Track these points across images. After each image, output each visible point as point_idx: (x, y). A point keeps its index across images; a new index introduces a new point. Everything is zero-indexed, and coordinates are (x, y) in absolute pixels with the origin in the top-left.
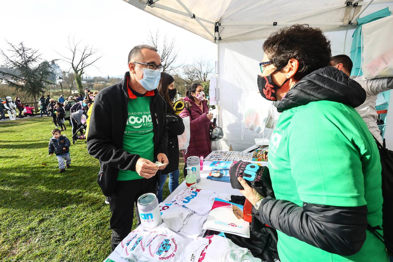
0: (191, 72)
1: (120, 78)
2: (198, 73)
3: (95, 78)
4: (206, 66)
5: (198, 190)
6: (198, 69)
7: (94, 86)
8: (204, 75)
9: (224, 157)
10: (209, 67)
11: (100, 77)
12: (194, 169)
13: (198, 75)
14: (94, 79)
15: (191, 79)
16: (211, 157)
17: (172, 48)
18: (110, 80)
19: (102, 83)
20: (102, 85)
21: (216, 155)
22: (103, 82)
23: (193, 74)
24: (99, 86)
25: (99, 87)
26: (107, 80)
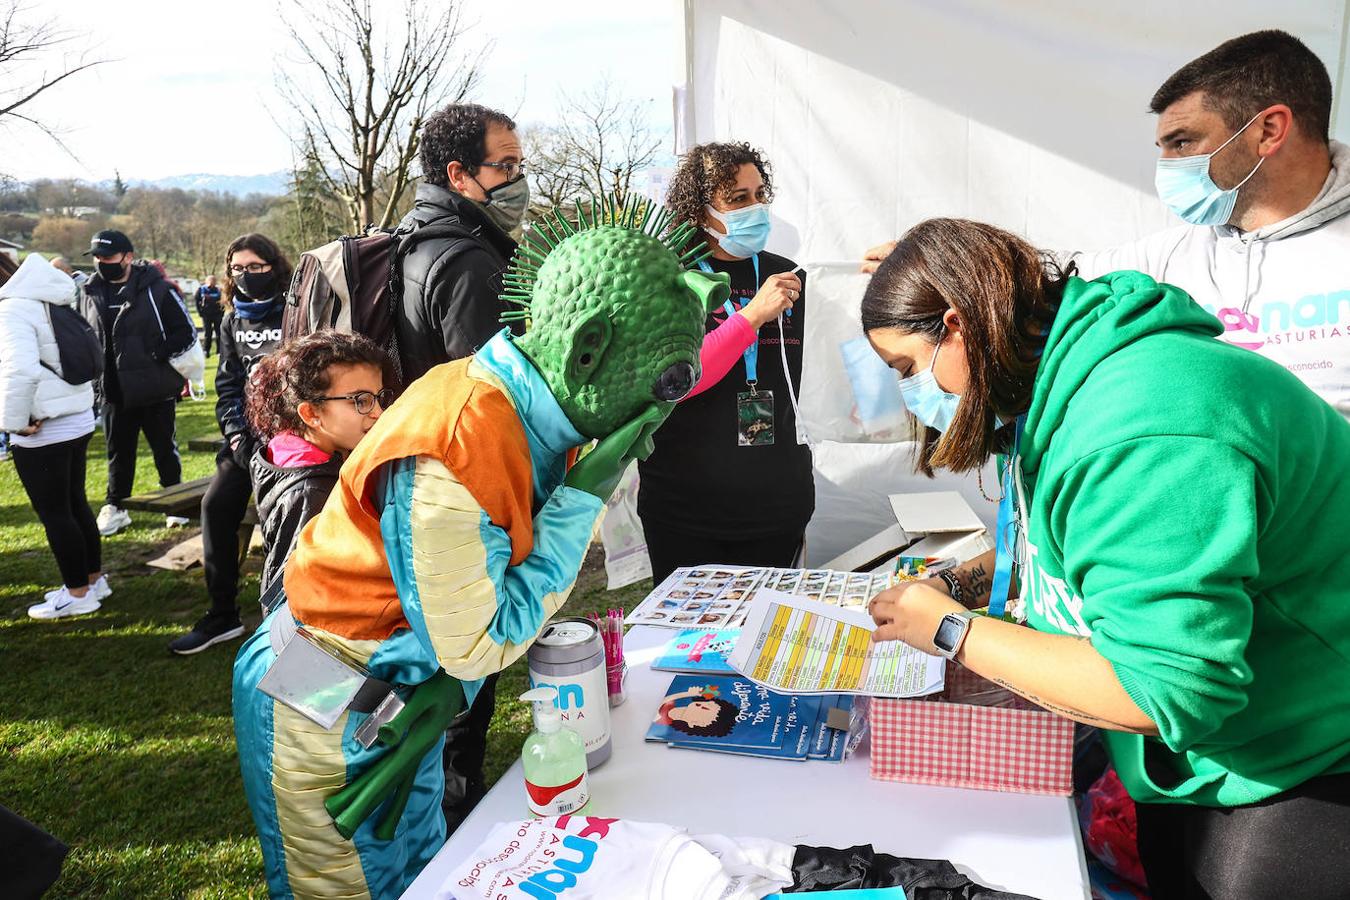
0: (551, 163)
1: (186, 189)
2: (587, 167)
3: (42, 187)
4: (625, 128)
5: (599, 826)
6: (588, 148)
7: (36, 231)
8: (617, 174)
9: (736, 604)
10: (641, 136)
11: (70, 184)
12: (571, 696)
13: (587, 177)
14: (33, 190)
15: (551, 198)
16: (665, 604)
17: (449, 38)
18: (126, 199)
19: (86, 216)
20: (83, 223)
21: (691, 590)
22: (90, 210)
23: (560, 174)
24: (68, 228)
25: (67, 234)
26: (113, 198)
